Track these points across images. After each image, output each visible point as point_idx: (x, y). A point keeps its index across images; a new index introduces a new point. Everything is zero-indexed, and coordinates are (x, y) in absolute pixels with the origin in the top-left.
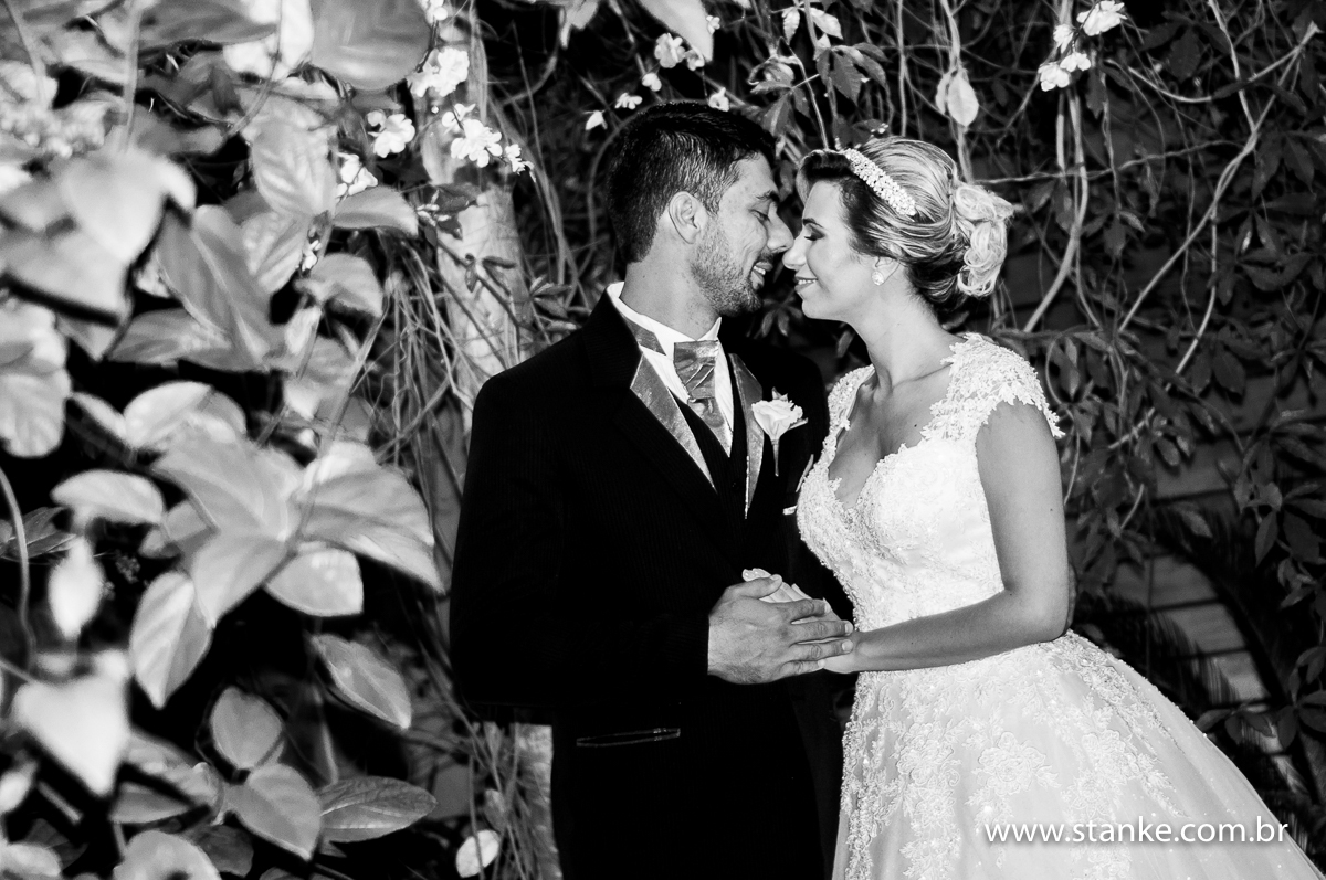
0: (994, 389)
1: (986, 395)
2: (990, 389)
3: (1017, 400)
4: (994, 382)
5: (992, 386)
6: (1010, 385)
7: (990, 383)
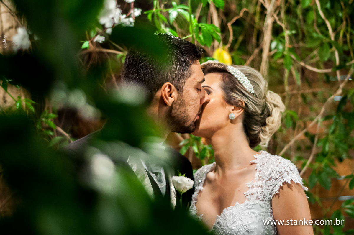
0: (280, 176)
1: (277, 179)
2: (279, 176)
3: (292, 181)
4: (280, 173)
5: (279, 174)
6: (288, 174)
7: (278, 173)
